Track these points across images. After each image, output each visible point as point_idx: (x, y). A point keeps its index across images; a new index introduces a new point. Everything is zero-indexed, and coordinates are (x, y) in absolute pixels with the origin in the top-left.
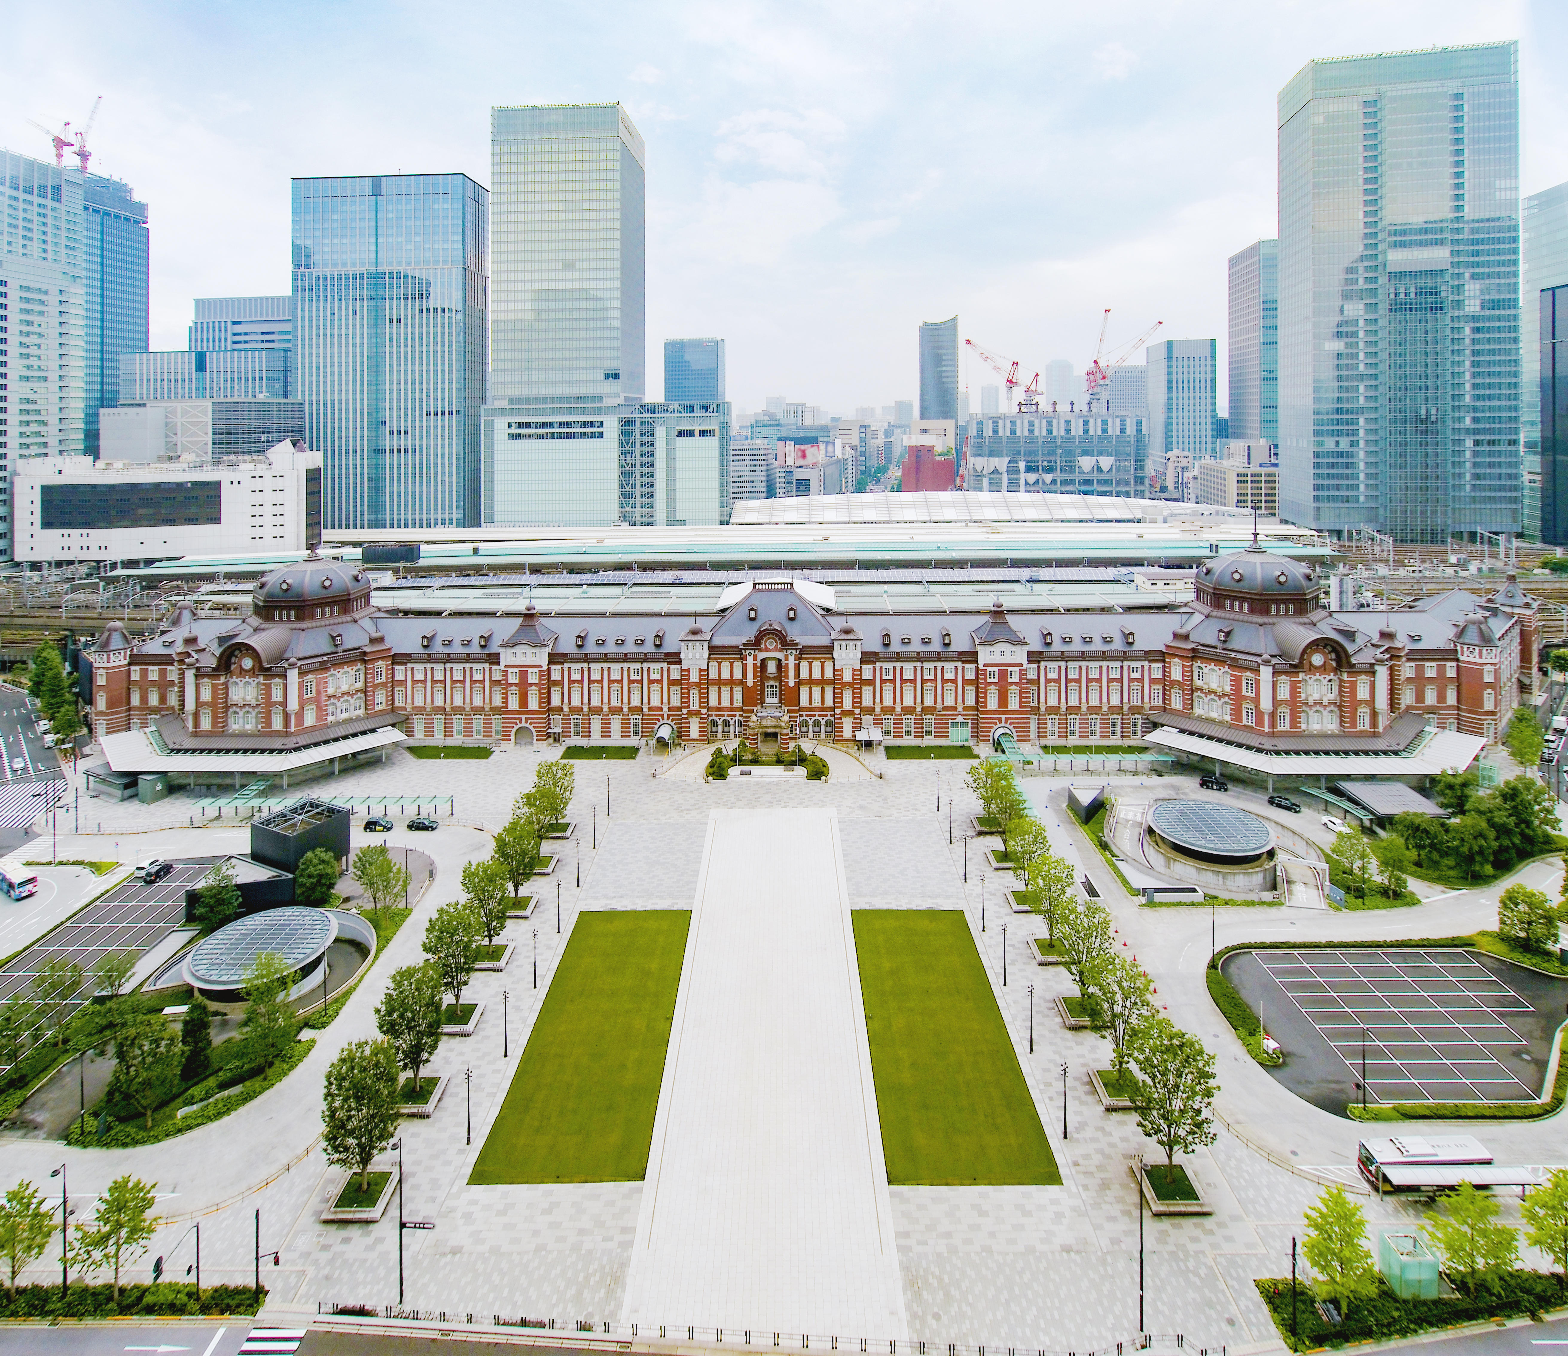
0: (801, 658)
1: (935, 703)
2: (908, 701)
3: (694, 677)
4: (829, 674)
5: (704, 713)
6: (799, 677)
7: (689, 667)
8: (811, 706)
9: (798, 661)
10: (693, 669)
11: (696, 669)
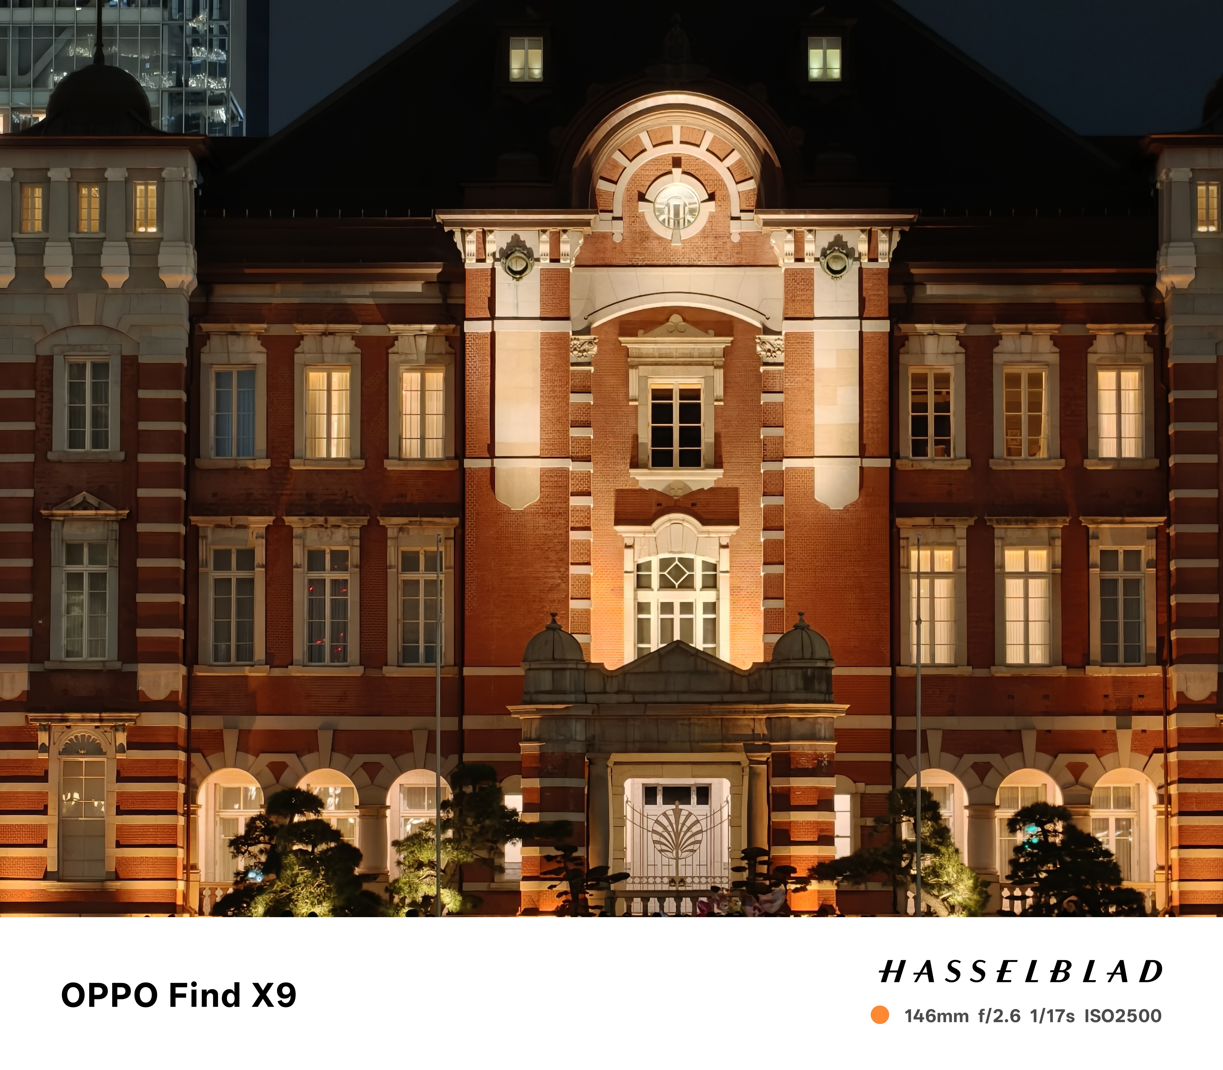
0: (903, 313)
3: (84, 428)
4: (1120, 430)
5: (159, 694)
6: (894, 454)
7: (44, 350)
8: (981, 673)
9: (884, 326)
10: (77, 370)
11: (100, 369)
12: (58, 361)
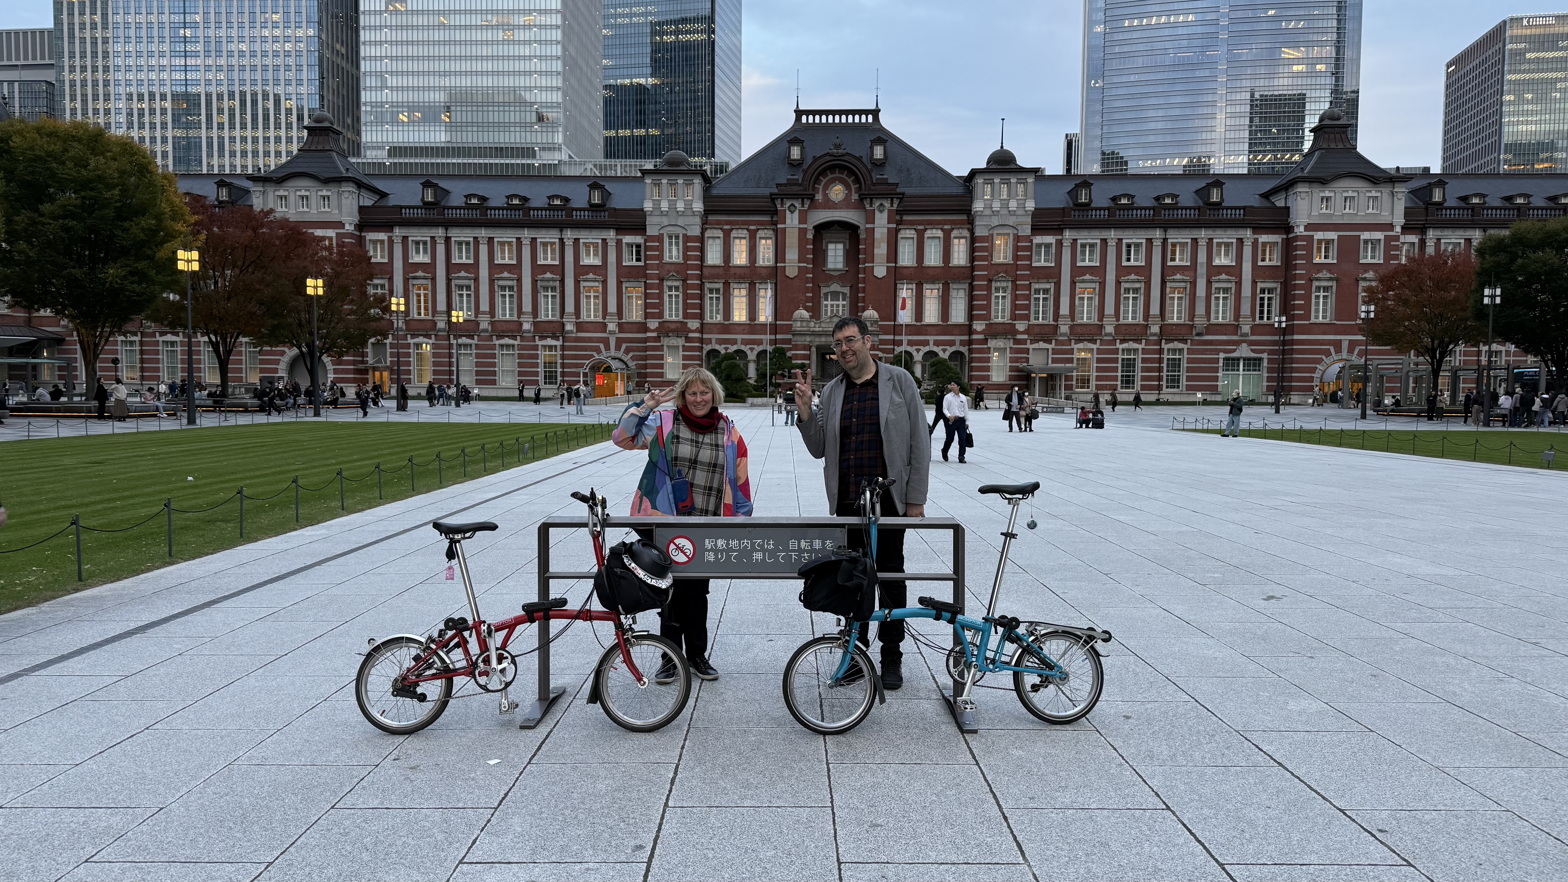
0: (900, 222)
1: (1192, 315)
2: (1131, 315)
3: (673, 254)
4: (960, 256)
5: (694, 328)
6: (896, 262)
7: (661, 232)
8: (919, 324)
9: (894, 226)
10: (670, 237)
11: (677, 237)
12: (665, 235)
